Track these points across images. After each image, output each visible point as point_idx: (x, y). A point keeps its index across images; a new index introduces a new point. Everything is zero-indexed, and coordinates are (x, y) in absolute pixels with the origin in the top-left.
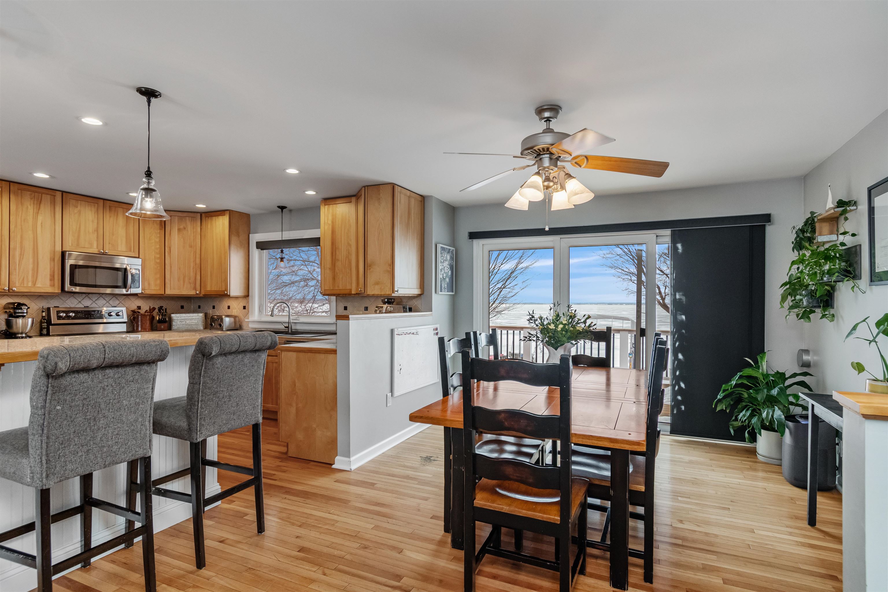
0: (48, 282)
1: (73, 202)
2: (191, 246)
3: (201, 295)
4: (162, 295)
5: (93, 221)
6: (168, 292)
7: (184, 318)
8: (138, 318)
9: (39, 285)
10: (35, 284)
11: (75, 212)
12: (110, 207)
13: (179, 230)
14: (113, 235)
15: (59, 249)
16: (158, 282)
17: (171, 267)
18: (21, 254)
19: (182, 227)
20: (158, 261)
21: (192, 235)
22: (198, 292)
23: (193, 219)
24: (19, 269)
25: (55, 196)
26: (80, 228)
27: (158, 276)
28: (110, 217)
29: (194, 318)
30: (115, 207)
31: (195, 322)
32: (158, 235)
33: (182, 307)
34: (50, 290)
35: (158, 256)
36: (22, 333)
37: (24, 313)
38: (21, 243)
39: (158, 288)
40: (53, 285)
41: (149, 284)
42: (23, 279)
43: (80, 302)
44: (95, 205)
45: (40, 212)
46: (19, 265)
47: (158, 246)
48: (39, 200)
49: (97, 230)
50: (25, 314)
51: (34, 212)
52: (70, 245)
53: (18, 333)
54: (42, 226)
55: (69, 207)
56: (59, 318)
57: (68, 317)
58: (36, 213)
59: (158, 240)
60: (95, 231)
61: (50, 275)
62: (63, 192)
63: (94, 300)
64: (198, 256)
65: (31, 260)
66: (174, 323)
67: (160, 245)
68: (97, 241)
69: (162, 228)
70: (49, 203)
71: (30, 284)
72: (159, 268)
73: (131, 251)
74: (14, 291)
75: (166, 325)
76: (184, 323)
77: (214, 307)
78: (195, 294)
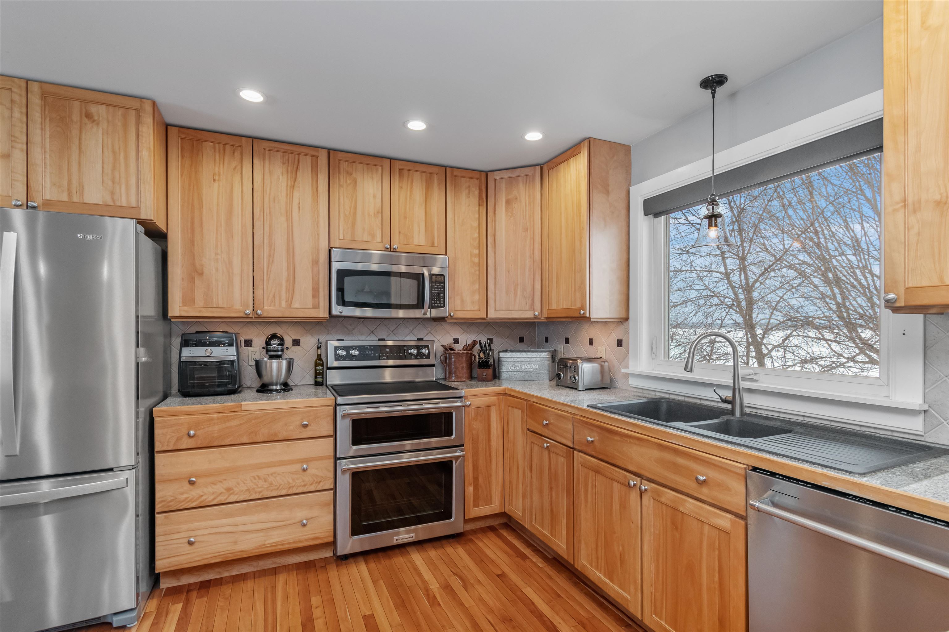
0: (309, 300)
1: (345, 166)
2: (526, 230)
3: (543, 319)
4: (483, 319)
5: (375, 197)
6: (492, 314)
7: (518, 360)
8: (450, 359)
9: (296, 305)
10: (290, 305)
11: (349, 182)
12: (400, 170)
13: (508, 202)
14: (406, 218)
15: (324, 246)
16: (477, 297)
17: (496, 270)
18: (270, 256)
19: (511, 196)
20: (476, 260)
21: (527, 208)
22: (537, 313)
23: (528, 179)
24: (268, 279)
25: (317, 157)
26: (355, 209)
27: (477, 286)
28: (401, 188)
29: (533, 360)
30: (409, 170)
31: (535, 367)
32: (477, 216)
33: (521, 340)
34: (313, 313)
35: (477, 252)
36: (276, 385)
37: (278, 351)
38: (270, 237)
39: (476, 308)
40: (316, 306)
41: (463, 301)
42: (274, 297)
43: (372, 332)
44: (377, 170)
45: (296, 184)
46: (268, 271)
47: (476, 235)
48: (295, 166)
49: (381, 211)
50: (280, 353)
51: (287, 186)
52: (342, 237)
53: (272, 384)
54: (299, 207)
55: (340, 173)
56: (338, 358)
57: (350, 357)
58: (291, 187)
59: (475, 224)
60: (378, 212)
61: (313, 289)
62: (329, 151)
63: (392, 329)
64: (537, 246)
65: (285, 265)
66: (504, 369)
67: (479, 233)
68: (382, 229)
69: (483, 202)
70: (310, 169)
71: (284, 304)
72: (477, 273)
73: (433, 244)
74: (259, 317)
75: (491, 370)
76: (518, 368)
77: (567, 341)
78: (532, 316)
